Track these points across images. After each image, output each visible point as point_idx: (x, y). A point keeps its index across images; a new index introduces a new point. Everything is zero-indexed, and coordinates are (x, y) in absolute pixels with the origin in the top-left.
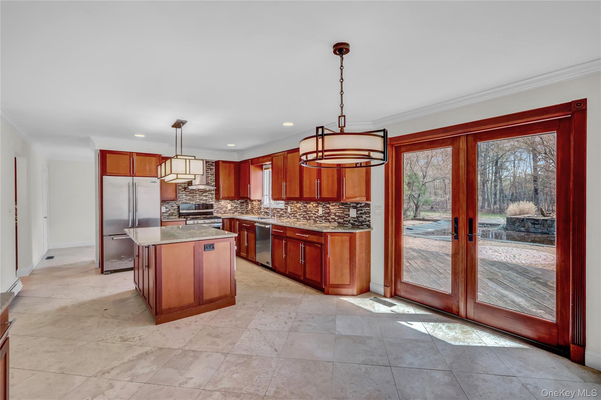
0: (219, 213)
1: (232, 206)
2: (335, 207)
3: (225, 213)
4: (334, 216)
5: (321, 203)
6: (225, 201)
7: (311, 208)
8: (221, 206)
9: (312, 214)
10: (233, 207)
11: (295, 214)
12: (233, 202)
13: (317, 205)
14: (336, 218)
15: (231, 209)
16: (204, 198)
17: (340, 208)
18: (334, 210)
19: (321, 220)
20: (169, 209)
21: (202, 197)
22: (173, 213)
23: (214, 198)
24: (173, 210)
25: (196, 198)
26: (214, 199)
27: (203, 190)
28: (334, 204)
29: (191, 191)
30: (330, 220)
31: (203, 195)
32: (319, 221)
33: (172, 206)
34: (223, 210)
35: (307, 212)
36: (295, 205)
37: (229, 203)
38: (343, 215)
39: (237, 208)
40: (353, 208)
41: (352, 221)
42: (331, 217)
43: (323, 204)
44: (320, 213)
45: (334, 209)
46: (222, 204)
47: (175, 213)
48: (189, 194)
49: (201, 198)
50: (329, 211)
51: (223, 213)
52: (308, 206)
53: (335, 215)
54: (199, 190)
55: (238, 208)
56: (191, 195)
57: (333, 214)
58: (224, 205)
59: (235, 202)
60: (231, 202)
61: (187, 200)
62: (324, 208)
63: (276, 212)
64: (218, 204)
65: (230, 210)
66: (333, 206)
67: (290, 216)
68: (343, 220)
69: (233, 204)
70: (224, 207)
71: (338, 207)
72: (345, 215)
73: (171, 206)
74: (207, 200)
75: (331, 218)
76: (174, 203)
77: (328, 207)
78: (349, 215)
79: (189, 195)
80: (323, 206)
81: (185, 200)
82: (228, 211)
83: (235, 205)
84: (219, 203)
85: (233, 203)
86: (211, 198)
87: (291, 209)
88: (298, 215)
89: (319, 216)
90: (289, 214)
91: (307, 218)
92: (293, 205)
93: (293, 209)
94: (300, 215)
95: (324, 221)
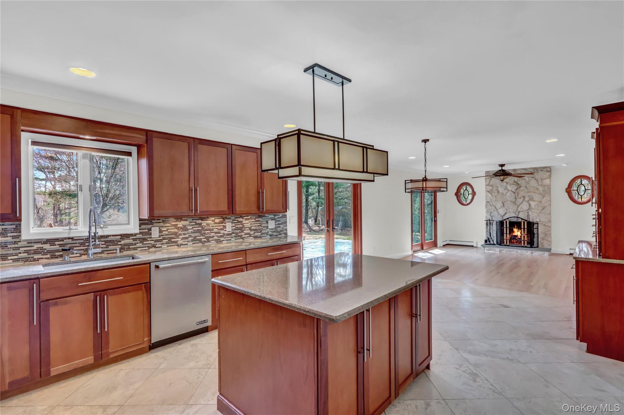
2: (250, 221)
4: (249, 231)
5: (230, 217)
7: (211, 225)
9: (212, 234)
11: (170, 239)
13: (222, 220)
14: (252, 233)
17: (257, 221)
18: (249, 224)
19: (230, 239)
28: (249, 217)
30: (243, 236)
32: (226, 240)
35: (203, 232)
36: (173, 223)
38: (260, 228)
40: (272, 220)
41: (270, 233)
42: (244, 233)
43: (232, 218)
44: (227, 231)
45: (248, 223)
50: (241, 226)
52: (204, 223)
53: (250, 229)
57: (248, 229)
62: (234, 223)
63: (103, 243)
66: (246, 219)
67: (158, 243)
68: (260, 233)
71: (254, 220)
72: (262, 228)
75: (244, 234)
77: (241, 222)
78: (267, 227)
80: (233, 220)
87: (161, 231)
88: (181, 239)
89: (225, 234)
90: (155, 240)
91: (203, 240)
92: (166, 225)
93: (167, 232)
94: (187, 238)
95: (234, 239)
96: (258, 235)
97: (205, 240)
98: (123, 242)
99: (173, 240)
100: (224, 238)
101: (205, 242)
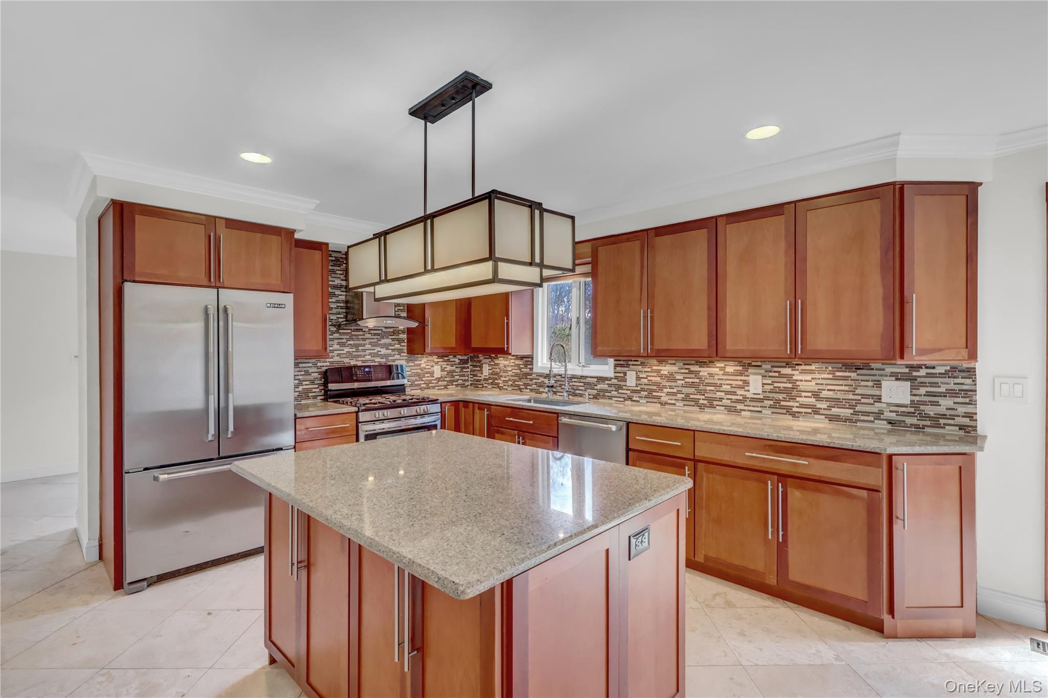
0: (416, 388)
1: (443, 370)
2: (817, 376)
3: (428, 388)
4: (813, 400)
5: (759, 364)
6: (429, 359)
7: (716, 377)
8: (419, 371)
9: (718, 393)
10: (446, 373)
11: (652, 391)
12: (445, 361)
13: (741, 368)
14: (822, 405)
15: (442, 377)
16: (384, 351)
17: (836, 378)
18: (813, 383)
19: (759, 409)
20: (299, 379)
21: (378, 349)
22: (310, 391)
23: (406, 351)
24: (308, 383)
25: (364, 350)
26: (406, 354)
27: (380, 332)
28: (813, 367)
29: (353, 333)
30: (795, 409)
31: (379, 342)
32: (748, 411)
33: (307, 373)
34: (424, 379)
35: (701, 387)
36: (654, 368)
37: (437, 363)
38: (851, 397)
39: (454, 374)
40: (897, 379)
41: (888, 415)
42: (797, 402)
43: (764, 366)
44: (752, 391)
45: (811, 381)
46: (422, 366)
47: (314, 390)
48: (348, 340)
49: (375, 351)
50: (790, 385)
51: (425, 388)
52: (704, 372)
53: (816, 395)
54: (372, 332)
55: (457, 374)
56: (352, 342)
57: (810, 394)
58: (427, 367)
59: (448, 360)
60: (442, 360)
61: (344, 356)
62: (770, 376)
63: (582, 384)
64: (413, 364)
65: (439, 379)
66: (803, 372)
67: (635, 395)
68: (852, 411)
69: (444, 364)
70: (427, 373)
71: (831, 376)
72: (859, 397)
73: (303, 373)
74: (390, 355)
75: (797, 404)
76: (310, 365)
77: (789, 377)
78: (878, 399)
79: (349, 343)
80: (766, 371)
81: (339, 355)
82: (436, 381)
83: (449, 368)
84: (416, 362)
85: (446, 363)
86: (398, 350)
87: (638, 378)
88: (666, 395)
89: (748, 398)
90: (632, 390)
91: (701, 402)
92: (646, 370)
93: (646, 380)
94: (674, 394)
95: (770, 412)
96: (841, 415)
97: (705, 402)
98: (599, 387)
99: (654, 394)
100: (745, 406)
101: (705, 406)
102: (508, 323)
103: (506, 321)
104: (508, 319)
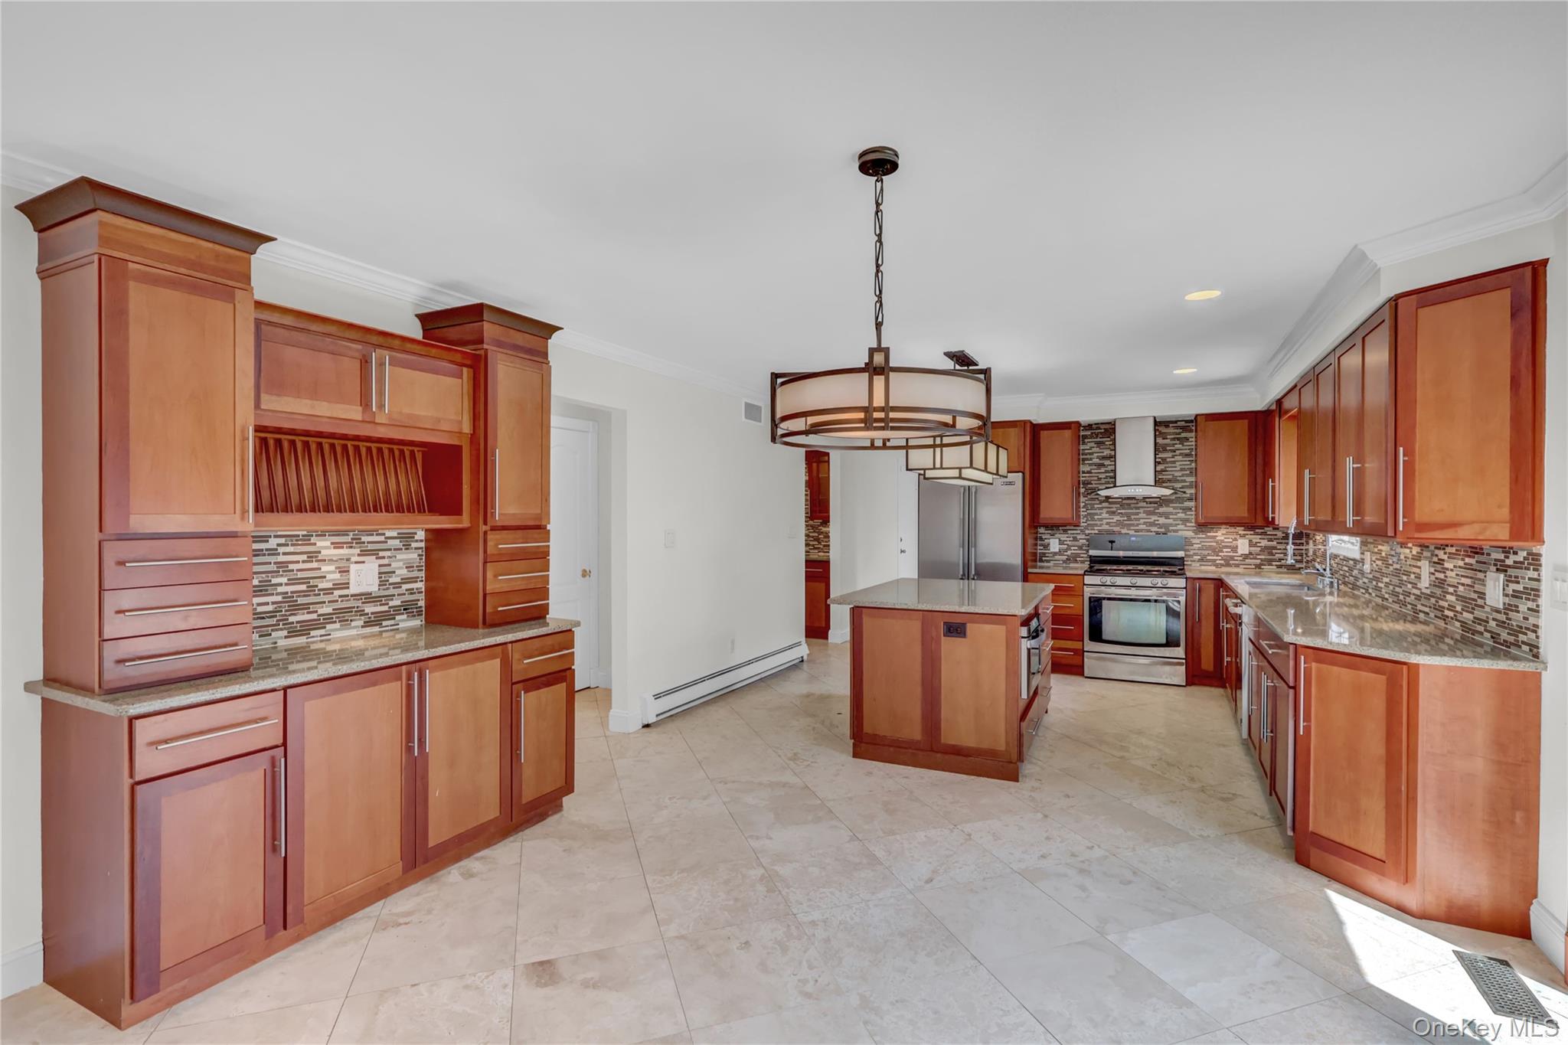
0: (1210, 564)
1: (1251, 545)
3: (1228, 565)
4: (1454, 598)
6: (1228, 530)
7: (1408, 562)
8: (1215, 544)
10: (1259, 549)
12: (1257, 534)
15: (1250, 553)
16: (1162, 520)
17: (1466, 566)
18: (1454, 574)
20: (1068, 545)
21: (1154, 518)
22: (1078, 555)
23: (1193, 521)
24: (1076, 548)
25: (1139, 519)
26: (1193, 524)
27: (1158, 500)
29: (1124, 502)
31: (1157, 511)
33: (1075, 539)
34: (1221, 553)
35: (1401, 576)
36: (1379, 547)
37: (1244, 536)
38: (1472, 595)
39: (1274, 551)
40: (1496, 570)
41: (1492, 624)
45: (1453, 570)
46: (1218, 538)
47: (1082, 555)
48: (1118, 509)
49: (1152, 520)
50: (1443, 576)
51: (1222, 565)
52: (1403, 553)
53: (1456, 592)
54: (1147, 500)
55: (1279, 551)
56: (1123, 511)
57: (1452, 589)
58: (1226, 540)
59: (1264, 534)
60: (1252, 532)
61: (1114, 524)
62: (1434, 562)
64: (1204, 536)
65: (1246, 557)
69: (1256, 539)
70: (1226, 547)
72: (1475, 596)
73: (1071, 539)
74: (1171, 525)
75: (1446, 604)
76: (1079, 532)
79: (1119, 511)
81: (1107, 524)
82: (1241, 558)
83: (1264, 543)
84: (1209, 534)
85: (1260, 537)
86: (1181, 520)
87: (1371, 561)
92: (1375, 550)
93: (1375, 564)
95: (1433, 615)
98: (1354, 573)
100: (1421, 604)
102: (1274, 487)
103: (1271, 484)
104: (1273, 481)
